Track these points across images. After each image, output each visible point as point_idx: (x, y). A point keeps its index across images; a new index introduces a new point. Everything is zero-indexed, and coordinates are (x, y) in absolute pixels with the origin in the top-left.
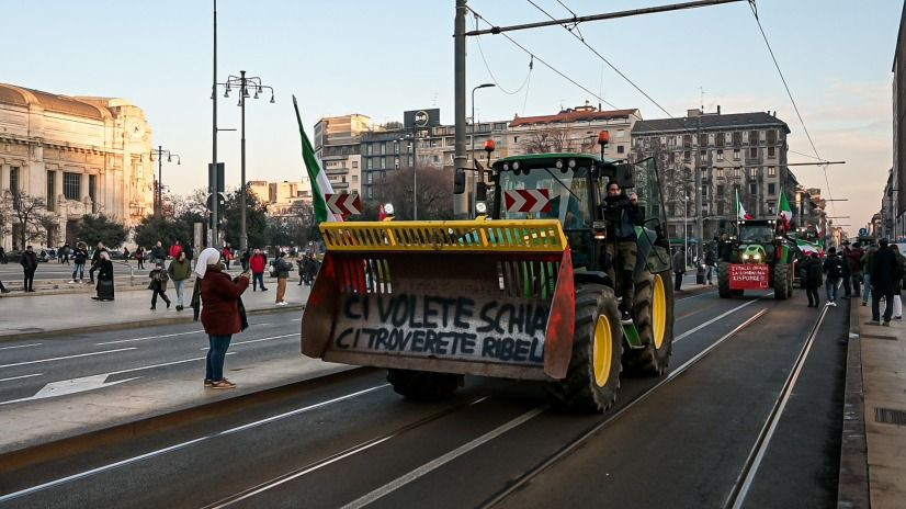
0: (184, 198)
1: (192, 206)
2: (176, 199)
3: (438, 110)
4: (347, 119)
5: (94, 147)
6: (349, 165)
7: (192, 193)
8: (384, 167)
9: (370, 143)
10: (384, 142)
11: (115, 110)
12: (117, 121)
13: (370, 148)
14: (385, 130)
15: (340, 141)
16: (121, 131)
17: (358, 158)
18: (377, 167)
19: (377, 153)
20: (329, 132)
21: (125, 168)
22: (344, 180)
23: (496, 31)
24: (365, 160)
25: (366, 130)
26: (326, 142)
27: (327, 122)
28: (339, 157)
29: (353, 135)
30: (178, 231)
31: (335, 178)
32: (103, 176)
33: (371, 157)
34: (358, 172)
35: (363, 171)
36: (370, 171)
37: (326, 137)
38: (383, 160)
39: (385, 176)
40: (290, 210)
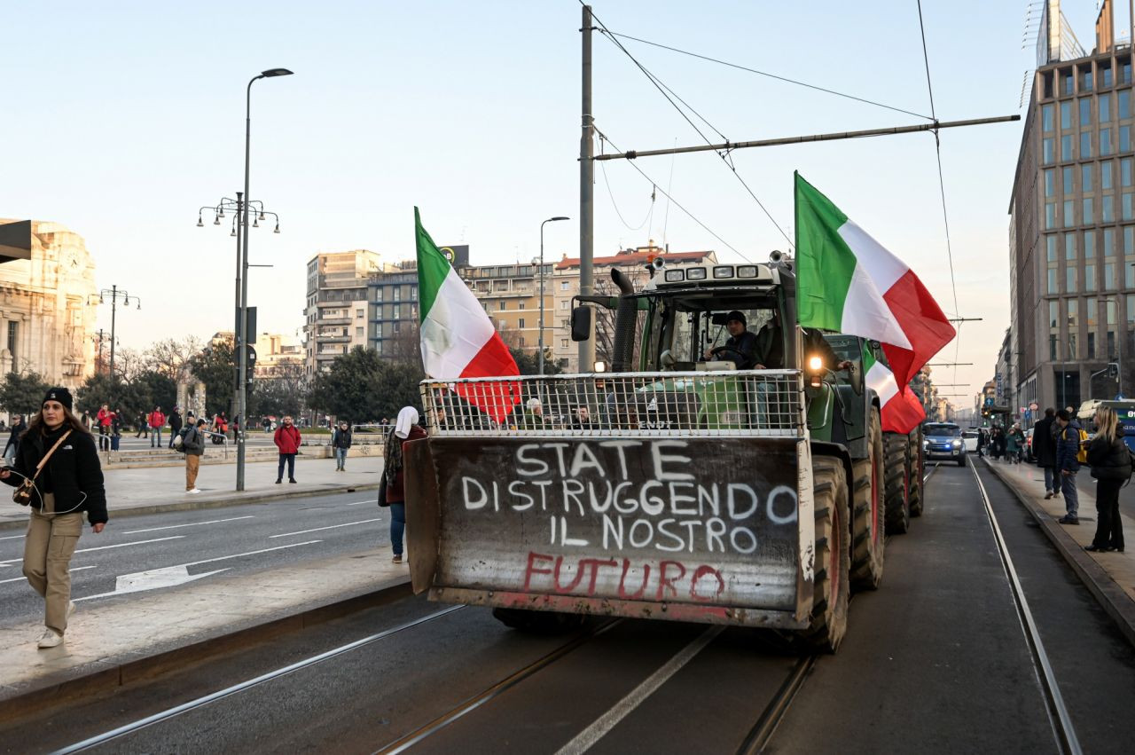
0: (139, 353)
1: (149, 363)
2: (130, 354)
3: (467, 247)
4: (352, 256)
5: (16, 284)
6: (352, 313)
7: (150, 347)
8: (397, 317)
9: (380, 287)
10: (397, 286)
11: (46, 239)
12: (49, 252)
13: (380, 292)
14: (399, 271)
15: (343, 283)
16: (53, 264)
17: (364, 305)
18: (388, 317)
19: (387, 299)
20: (326, 270)
21: (58, 314)
22: (345, 332)
23: (631, 155)
24: (373, 307)
25: (375, 270)
26: (323, 284)
27: (325, 259)
28: (340, 304)
29: (358, 276)
30: (137, 395)
31: (334, 330)
32: (27, 323)
33: (381, 304)
34: (364, 323)
35: (370, 322)
36: (380, 322)
37: (322, 277)
38: (397, 308)
39: (398, 329)
40: (273, 370)
